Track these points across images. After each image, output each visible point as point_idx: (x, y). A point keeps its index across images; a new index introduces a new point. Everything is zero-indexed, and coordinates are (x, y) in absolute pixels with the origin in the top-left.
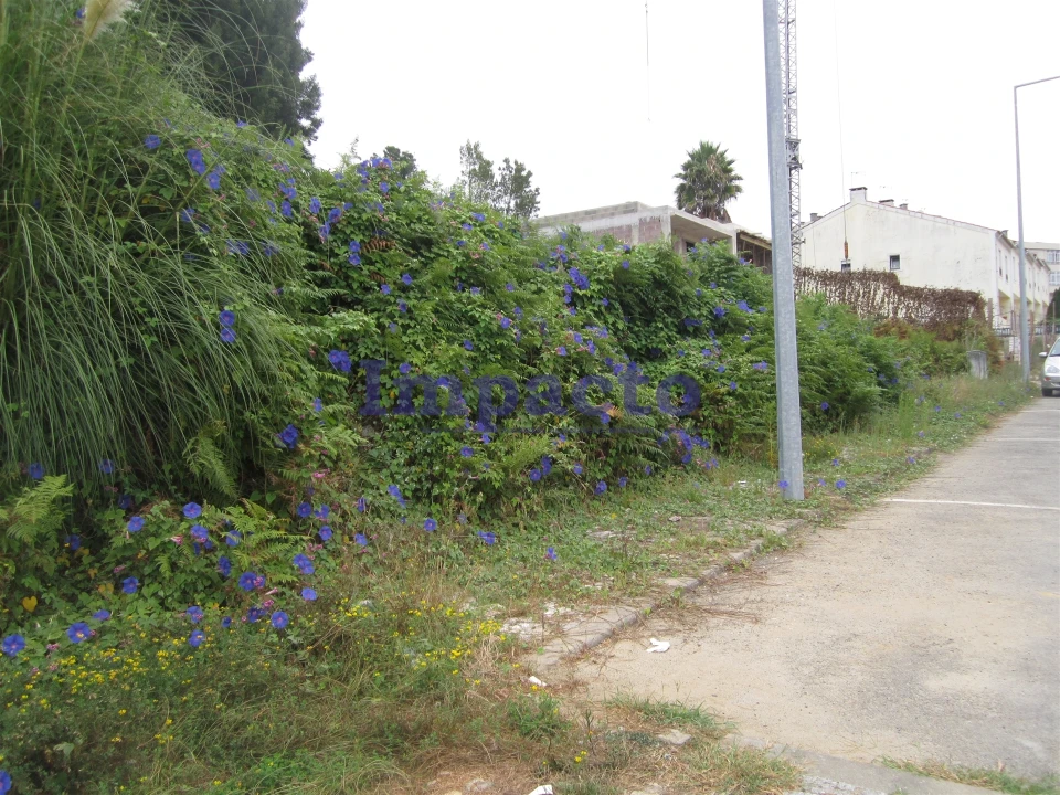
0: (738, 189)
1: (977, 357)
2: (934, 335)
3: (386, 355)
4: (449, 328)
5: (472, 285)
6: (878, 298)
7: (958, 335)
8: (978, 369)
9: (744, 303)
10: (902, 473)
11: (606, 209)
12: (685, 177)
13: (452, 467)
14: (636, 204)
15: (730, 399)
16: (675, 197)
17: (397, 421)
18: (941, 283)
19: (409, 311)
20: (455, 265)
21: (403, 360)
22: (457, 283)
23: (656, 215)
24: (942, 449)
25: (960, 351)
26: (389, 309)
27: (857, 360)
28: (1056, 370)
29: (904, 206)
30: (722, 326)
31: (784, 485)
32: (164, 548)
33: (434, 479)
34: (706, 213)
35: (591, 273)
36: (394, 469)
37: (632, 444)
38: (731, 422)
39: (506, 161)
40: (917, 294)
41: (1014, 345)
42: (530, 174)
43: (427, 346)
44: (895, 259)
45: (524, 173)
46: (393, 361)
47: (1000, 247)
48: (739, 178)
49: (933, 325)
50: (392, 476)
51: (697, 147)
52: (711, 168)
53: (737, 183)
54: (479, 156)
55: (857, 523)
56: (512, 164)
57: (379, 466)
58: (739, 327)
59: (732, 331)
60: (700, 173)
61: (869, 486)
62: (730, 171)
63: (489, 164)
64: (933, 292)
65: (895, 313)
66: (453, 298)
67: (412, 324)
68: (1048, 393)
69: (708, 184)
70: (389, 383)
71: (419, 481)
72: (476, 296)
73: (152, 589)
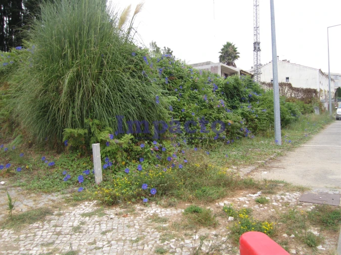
0: (239, 57)
1: (316, 108)
2: (303, 102)
3: (177, 107)
4: (191, 100)
5: (195, 89)
6: (286, 91)
7: (310, 102)
8: (317, 112)
9: (256, 93)
10: (304, 139)
11: (200, 64)
12: (222, 53)
13: (198, 135)
14: (210, 62)
15: (256, 120)
16: (219, 59)
18: (305, 86)
19: (182, 96)
20: (191, 84)
21: (181, 108)
22: (191, 88)
23: (216, 65)
24: (312, 134)
25: (311, 107)
26: (177, 95)
27: (286, 109)
28: (340, 112)
29: (288, 62)
30: (251, 100)
31: (277, 141)
32: (148, 151)
33: (192, 139)
34: (229, 64)
35: (218, 85)
36: (183, 136)
37: (235, 131)
38: (257, 126)
39: (165, 47)
40: (298, 90)
41: (326, 105)
42: (172, 52)
43: (187, 105)
44: (287, 78)
45: (170, 51)
46: (179, 109)
47: (320, 75)
48: (239, 53)
49: (302, 99)
50: (182, 138)
51: (226, 44)
52: (230, 50)
53: (238, 55)
54: (156, 46)
55: (297, 150)
56: (167, 49)
58: (256, 100)
59: (253, 101)
60: (227, 51)
61: (296, 142)
62: (236, 51)
63: (159, 48)
64: (302, 89)
65: (291, 95)
66: (192, 92)
67: (183, 99)
68: (338, 119)
69: (229, 55)
70: (179, 114)
71: (188, 139)
72: (197, 92)
73: (147, 161)
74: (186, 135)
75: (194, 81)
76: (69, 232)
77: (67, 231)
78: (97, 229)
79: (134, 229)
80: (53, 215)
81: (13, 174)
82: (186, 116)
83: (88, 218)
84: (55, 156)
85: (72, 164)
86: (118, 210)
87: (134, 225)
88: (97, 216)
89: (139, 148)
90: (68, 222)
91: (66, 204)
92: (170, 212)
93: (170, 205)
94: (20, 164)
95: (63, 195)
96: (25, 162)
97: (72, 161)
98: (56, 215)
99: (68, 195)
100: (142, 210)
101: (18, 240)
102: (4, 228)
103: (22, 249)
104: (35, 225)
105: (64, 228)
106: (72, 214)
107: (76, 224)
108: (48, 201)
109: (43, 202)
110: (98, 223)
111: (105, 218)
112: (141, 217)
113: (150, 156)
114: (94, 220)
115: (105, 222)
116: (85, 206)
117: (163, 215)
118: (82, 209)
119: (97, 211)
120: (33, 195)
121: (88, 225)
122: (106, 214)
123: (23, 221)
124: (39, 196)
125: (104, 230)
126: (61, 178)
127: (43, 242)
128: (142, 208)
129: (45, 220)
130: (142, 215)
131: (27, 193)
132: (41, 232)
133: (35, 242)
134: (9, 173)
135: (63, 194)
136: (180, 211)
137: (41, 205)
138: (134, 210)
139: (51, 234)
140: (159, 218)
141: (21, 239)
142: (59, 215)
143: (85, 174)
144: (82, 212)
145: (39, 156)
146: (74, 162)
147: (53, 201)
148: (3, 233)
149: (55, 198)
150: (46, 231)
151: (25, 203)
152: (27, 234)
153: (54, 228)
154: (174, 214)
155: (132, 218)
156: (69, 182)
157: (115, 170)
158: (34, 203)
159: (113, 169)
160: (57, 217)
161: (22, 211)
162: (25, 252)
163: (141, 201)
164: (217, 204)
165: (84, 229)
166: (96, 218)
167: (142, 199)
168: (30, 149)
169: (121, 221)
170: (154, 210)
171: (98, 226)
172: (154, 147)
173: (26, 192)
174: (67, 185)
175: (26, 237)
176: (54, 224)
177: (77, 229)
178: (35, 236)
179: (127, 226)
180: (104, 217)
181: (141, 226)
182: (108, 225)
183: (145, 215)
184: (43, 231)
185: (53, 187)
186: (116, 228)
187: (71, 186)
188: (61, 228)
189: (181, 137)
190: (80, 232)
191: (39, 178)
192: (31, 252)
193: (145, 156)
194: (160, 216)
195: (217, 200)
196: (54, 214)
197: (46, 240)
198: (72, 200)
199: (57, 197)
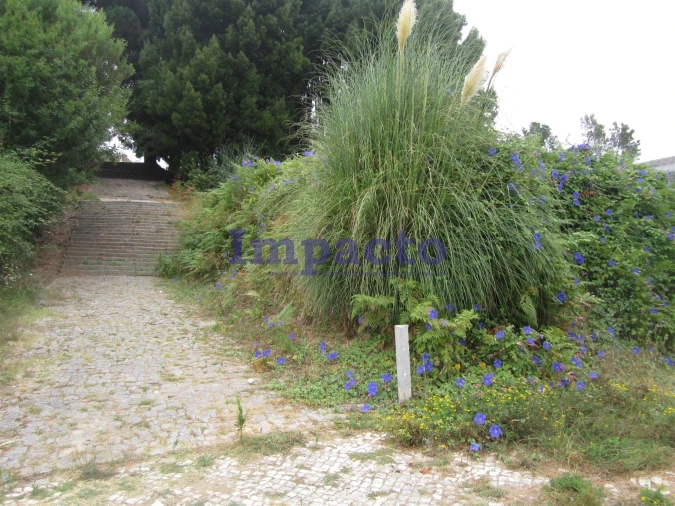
3: (598, 255)
4: (634, 240)
5: (645, 215)
13: (645, 319)
17: (606, 292)
19: (611, 230)
20: (635, 203)
21: (608, 258)
22: (636, 213)
26: (598, 229)
32: (512, 348)
33: (632, 326)
36: (608, 319)
39: (615, 124)
42: (633, 131)
43: (623, 250)
45: (628, 131)
46: (602, 258)
50: (607, 323)
54: (594, 123)
56: (620, 126)
57: (599, 316)
63: (601, 127)
66: (636, 222)
67: (613, 238)
70: (601, 271)
71: (622, 327)
72: (650, 221)
73: (508, 366)
74: (616, 316)
75: (643, 198)
76: (317, 482)
77: (315, 479)
78: (365, 485)
79: (429, 500)
80: (304, 446)
81: (271, 368)
82: (617, 275)
83: (358, 462)
84: (343, 342)
85: (367, 360)
86: (418, 456)
87: (434, 492)
88: (374, 462)
89: (492, 340)
90: (324, 463)
91: (333, 432)
92: (517, 480)
93: (523, 465)
94: (285, 352)
95: (335, 415)
96: (293, 348)
97: (368, 355)
98: (310, 448)
99: (344, 416)
100: (462, 465)
101: (238, 478)
102: (226, 454)
103: (235, 494)
104: (272, 458)
105: (312, 472)
106: (336, 451)
107: (334, 470)
108: (306, 422)
109: (299, 421)
110: (370, 476)
111: (387, 468)
112: (453, 480)
113: (514, 357)
114: (366, 469)
115: (384, 476)
116: (364, 440)
117: (501, 483)
118: (355, 445)
119: (379, 453)
120: (288, 407)
121: (354, 475)
122: (392, 461)
123: (257, 449)
124: (297, 409)
125: (375, 490)
126: (341, 382)
127: (269, 490)
128: (464, 461)
129: (288, 454)
130: (458, 475)
131: (281, 402)
132: (274, 472)
133: (258, 487)
134: (266, 365)
135: (336, 412)
136: (542, 480)
137: (293, 427)
138: (446, 463)
139: (288, 478)
140: (488, 488)
141: (242, 477)
142: (315, 448)
143: (382, 380)
144: (354, 450)
145: (318, 340)
146: (370, 357)
147: (315, 422)
148: (222, 461)
149: (320, 418)
150: (283, 473)
151: (270, 419)
152: (254, 470)
153: (297, 469)
154: (525, 486)
155: (436, 477)
156: (351, 391)
157: (438, 379)
158: (284, 421)
159: (435, 377)
160: (308, 452)
161: (261, 432)
162: (237, 500)
163: (466, 448)
164: (633, 480)
165: (343, 481)
166: (372, 465)
167: (469, 444)
168: (308, 327)
169: (413, 479)
170: (487, 469)
171: (369, 480)
172: (525, 339)
173: (279, 400)
174: (347, 396)
175: (250, 476)
176: (299, 462)
177: (331, 480)
178: (263, 476)
179: (419, 491)
180: (387, 465)
181: (446, 497)
182: (387, 483)
183: (464, 476)
184: (278, 471)
185: (325, 397)
186: (398, 490)
187: (353, 400)
188: (307, 471)
189: (602, 321)
190: (335, 485)
191: (306, 379)
192: (245, 501)
193: (505, 357)
194: (494, 484)
195: (635, 473)
196: (308, 445)
197: (276, 486)
198: (346, 425)
199: (324, 416)
